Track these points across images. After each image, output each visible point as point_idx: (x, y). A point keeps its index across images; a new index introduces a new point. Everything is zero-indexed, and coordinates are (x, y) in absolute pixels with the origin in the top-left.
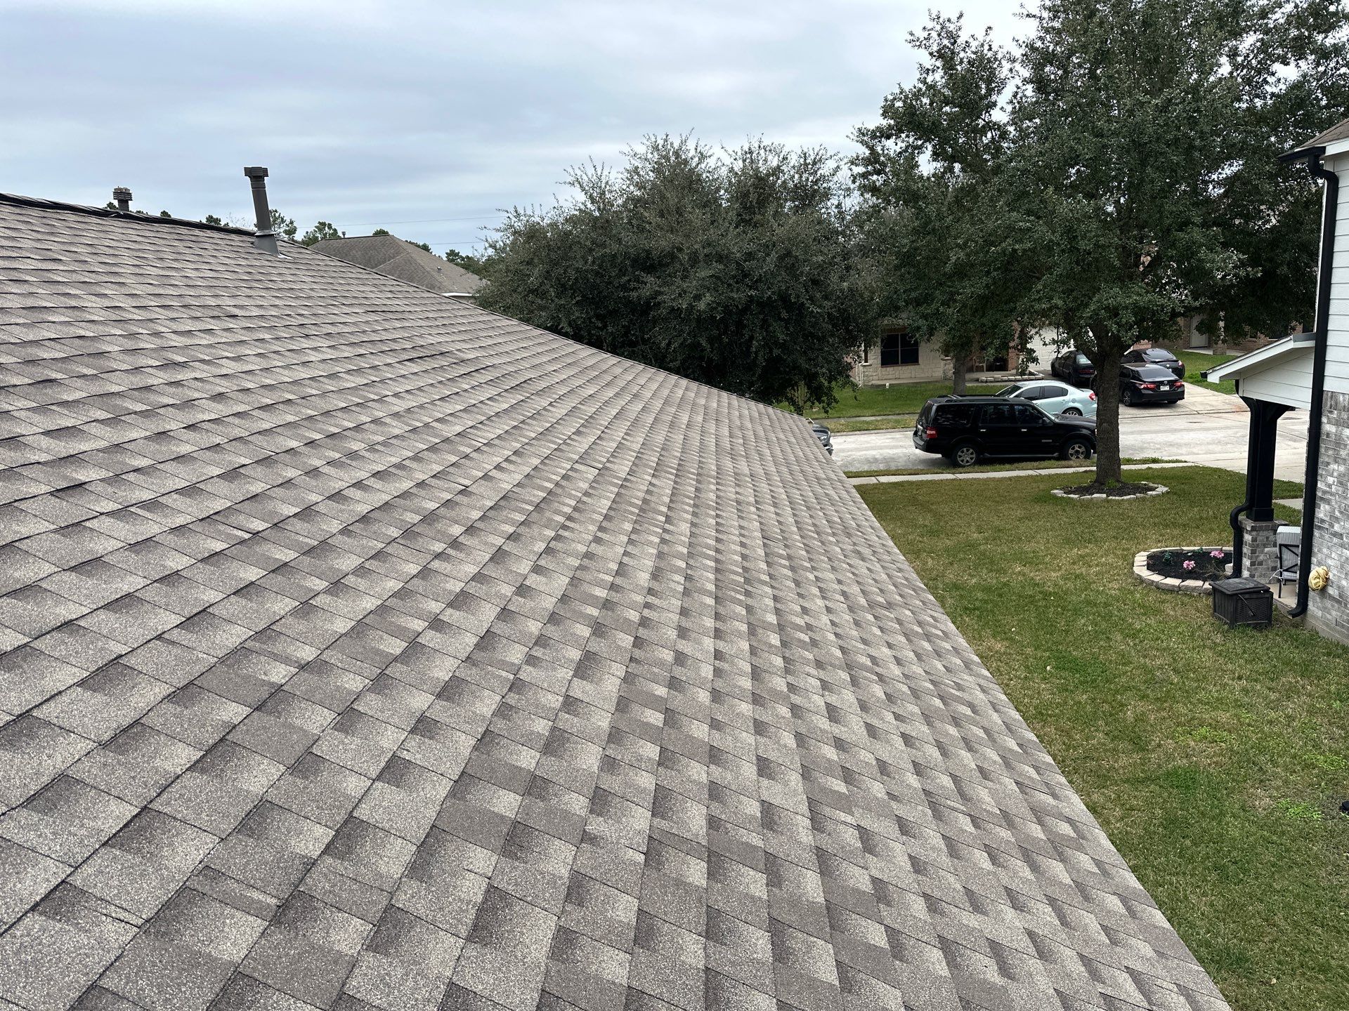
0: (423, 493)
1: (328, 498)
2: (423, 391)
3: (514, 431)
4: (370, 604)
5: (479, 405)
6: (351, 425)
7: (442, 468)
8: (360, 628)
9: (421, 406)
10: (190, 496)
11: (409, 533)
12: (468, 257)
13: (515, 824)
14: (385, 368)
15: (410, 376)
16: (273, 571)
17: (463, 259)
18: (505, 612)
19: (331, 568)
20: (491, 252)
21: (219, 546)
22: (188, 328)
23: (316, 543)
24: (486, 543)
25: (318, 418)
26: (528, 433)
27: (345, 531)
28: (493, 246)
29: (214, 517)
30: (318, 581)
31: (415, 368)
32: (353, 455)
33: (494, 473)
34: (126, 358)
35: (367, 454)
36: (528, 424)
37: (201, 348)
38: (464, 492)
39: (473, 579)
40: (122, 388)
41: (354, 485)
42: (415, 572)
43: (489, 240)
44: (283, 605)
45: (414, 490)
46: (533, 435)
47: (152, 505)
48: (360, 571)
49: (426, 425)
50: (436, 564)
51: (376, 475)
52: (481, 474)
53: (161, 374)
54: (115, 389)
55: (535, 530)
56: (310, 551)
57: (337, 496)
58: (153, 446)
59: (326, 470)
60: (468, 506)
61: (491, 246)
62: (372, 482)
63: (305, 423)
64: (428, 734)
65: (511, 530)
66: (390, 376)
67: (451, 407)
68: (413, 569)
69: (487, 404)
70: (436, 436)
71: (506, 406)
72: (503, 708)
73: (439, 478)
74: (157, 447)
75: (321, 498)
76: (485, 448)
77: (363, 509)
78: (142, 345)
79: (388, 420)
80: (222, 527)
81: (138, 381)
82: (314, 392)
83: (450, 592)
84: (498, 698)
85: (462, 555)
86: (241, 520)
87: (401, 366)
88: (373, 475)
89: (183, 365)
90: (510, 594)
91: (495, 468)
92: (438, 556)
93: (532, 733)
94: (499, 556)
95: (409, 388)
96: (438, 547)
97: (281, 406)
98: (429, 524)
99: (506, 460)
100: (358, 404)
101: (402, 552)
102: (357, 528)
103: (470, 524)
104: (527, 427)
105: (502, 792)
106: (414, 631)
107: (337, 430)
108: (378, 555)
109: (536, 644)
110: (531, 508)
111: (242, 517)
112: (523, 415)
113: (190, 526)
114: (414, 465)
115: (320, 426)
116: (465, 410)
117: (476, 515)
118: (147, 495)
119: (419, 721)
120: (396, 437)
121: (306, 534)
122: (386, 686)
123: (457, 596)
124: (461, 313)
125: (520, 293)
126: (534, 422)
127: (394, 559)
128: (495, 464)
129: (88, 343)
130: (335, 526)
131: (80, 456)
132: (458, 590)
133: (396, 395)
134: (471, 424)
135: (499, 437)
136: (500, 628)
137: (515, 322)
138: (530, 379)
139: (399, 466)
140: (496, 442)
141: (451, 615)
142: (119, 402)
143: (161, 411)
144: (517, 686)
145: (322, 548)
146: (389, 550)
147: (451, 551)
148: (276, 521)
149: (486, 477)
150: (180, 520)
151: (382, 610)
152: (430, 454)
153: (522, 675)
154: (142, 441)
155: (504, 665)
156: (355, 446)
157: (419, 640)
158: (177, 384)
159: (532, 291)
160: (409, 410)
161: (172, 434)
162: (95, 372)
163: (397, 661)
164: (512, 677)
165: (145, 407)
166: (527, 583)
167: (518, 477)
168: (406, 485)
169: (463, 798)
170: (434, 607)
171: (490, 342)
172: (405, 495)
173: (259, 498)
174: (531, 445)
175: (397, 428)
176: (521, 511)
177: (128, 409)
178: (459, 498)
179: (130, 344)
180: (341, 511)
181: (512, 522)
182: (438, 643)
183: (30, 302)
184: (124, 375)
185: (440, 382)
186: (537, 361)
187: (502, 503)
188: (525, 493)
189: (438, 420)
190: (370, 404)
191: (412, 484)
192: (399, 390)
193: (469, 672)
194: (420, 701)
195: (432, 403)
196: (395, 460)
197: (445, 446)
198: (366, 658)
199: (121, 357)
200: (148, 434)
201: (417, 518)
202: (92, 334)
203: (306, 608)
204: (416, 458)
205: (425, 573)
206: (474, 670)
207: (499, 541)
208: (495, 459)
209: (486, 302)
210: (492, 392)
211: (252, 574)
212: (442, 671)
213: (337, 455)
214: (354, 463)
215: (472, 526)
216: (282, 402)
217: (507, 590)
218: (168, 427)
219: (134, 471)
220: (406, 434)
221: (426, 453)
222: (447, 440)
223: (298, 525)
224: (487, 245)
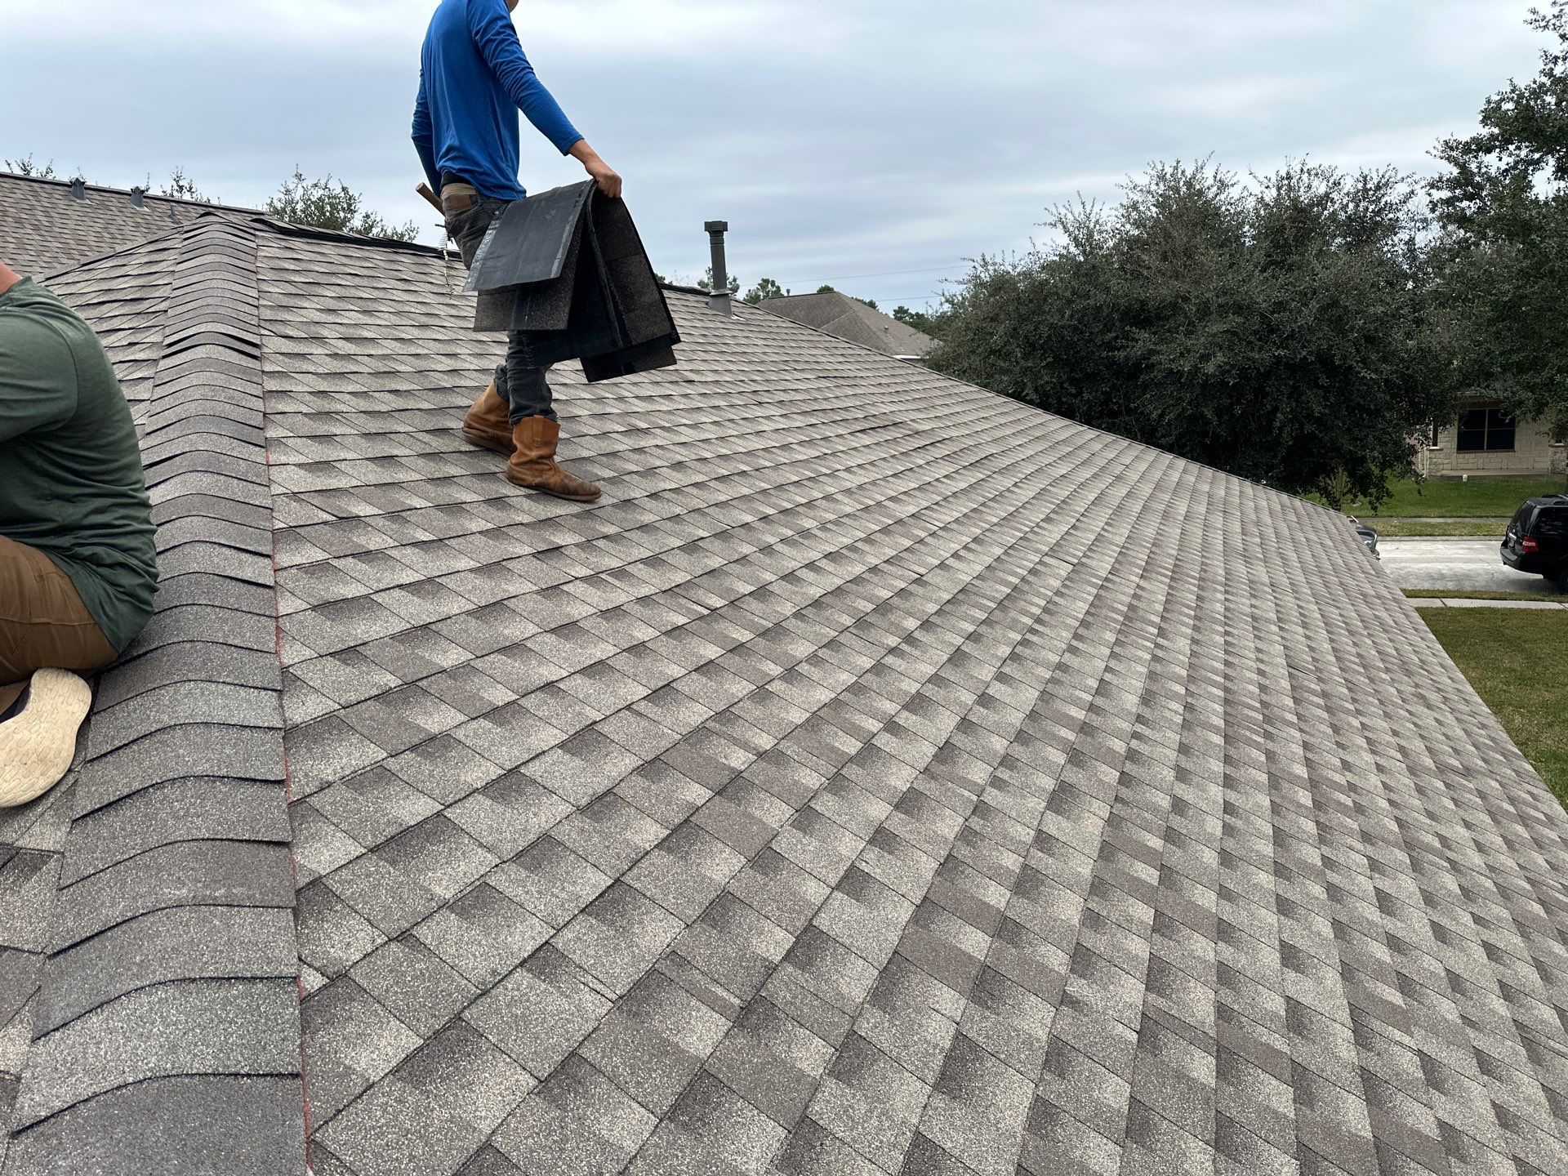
4: (799, 716)
5: (935, 483)
12: (917, 314)
15: (862, 449)
17: (912, 316)
20: (947, 307)
28: (951, 302)
31: (867, 439)
43: (947, 294)
46: (995, 520)
61: (947, 301)
65: (972, 627)
66: (842, 448)
79: (839, 497)
88: (806, 566)
95: (861, 462)
116: (919, 489)
125: (980, 355)
133: (848, 469)
134: (925, 504)
138: (992, 455)
159: (992, 352)
171: (947, 411)
209: (937, 364)
224: (943, 300)
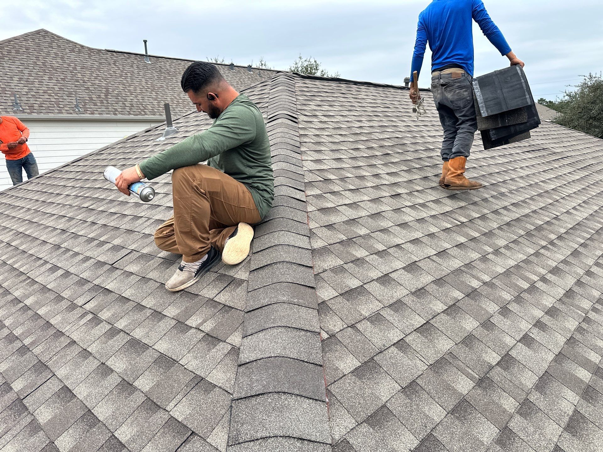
0: (535, 216)
1: (492, 212)
2: (534, 167)
3: (583, 191)
4: (512, 263)
5: (564, 176)
6: (501, 180)
7: (544, 205)
8: (508, 273)
9: (534, 174)
10: (437, 204)
11: (529, 234)
12: (550, 102)
13: (589, 386)
14: (516, 155)
15: (528, 159)
16: (470, 240)
17: (547, 102)
18: (579, 282)
19: (494, 243)
20: (567, 98)
21: (449, 226)
22: (434, 135)
23: (487, 231)
24: (568, 246)
25: (487, 176)
26: (591, 193)
27: (500, 228)
28: (569, 95)
29: (446, 213)
30: (489, 248)
31: (530, 155)
32: (503, 194)
33: (572, 211)
34: (413, 146)
35: (509, 195)
36: (591, 188)
37: (439, 143)
38: (557, 218)
39: (562, 262)
40: (412, 158)
41: (503, 208)
42: (532, 253)
43: (567, 92)
44: (475, 255)
45: (531, 214)
46: (594, 194)
47: (423, 205)
48: (507, 247)
49: (536, 183)
50: (542, 251)
51: (513, 204)
52: (565, 211)
53: (425, 153)
54: (409, 158)
55: (596, 244)
56: (485, 234)
57: (496, 212)
58: (423, 182)
59: (491, 199)
60: (559, 226)
61: (567, 95)
62: (511, 207)
63: (481, 178)
64: (542, 329)
65: (582, 241)
66: (518, 159)
67: (548, 176)
68: (532, 251)
69: (568, 176)
70: (541, 189)
71: (578, 177)
72: (579, 329)
73: (543, 210)
74: (424, 182)
75: (489, 212)
76: (567, 198)
77: (508, 219)
78: (418, 141)
79: (518, 179)
80: (449, 218)
81: (417, 155)
82: (485, 164)
83: (550, 266)
84: (577, 323)
85: (556, 249)
86: (457, 216)
87: (523, 154)
88: (512, 205)
89: (433, 150)
90: (582, 274)
91: (573, 208)
92: (543, 247)
93: (597, 346)
94: (575, 253)
95: (528, 165)
96: (544, 243)
97: (471, 170)
98: (538, 231)
99: (579, 205)
100: (504, 171)
101: (526, 242)
102: (505, 227)
103: (560, 234)
104: (590, 189)
105: (580, 368)
106: (533, 280)
107: (495, 182)
108: (514, 242)
109: (597, 302)
110: (594, 232)
111: (457, 215)
112: (588, 183)
113: (437, 216)
114: (531, 202)
115: (488, 179)
116: (556, 178)
117: (563, 231)
118: (421, 201)
119: (537, 322)
120: (522, 188)
121: (484, 227)
122: (521, 302)
123: (554, 269)
124: (553, 129)
125: (584, 119)
126: (595, 187)
127: (522, 245)
128: (573, 206)
129: (400, 140)
130: (495, 225)
131: (398, 183)
132: (554, 266)
133: (521, 168)
134: (559, 185)
135: (575, 193)
136: (576, 289)
137: (583, 134)
138: (592, 164)
139: (524, 202)
140: (573, 195)
141: (551, 277)
142: (411, 163)
143: (425, 168)
144: (586, 320)
145: (490, 234)
146: (520, 240)
147: (549, 246)
148: (470, 219)
149: (568, 212)
150: (433, 213)
151: (517, 267)
152: (539, 198)
153: (589, 315)
154: (419, 180)
155: (579, 308)
156: (503, 190)
157: (535, 284)
158: (431, 157)
159: (591, 118)
160: (528, 176)
161: (429, 178)
162: (402, 151)
163: (525, 292)
164: (584, 315)
165: (419, 166)
166: (592, 270)
167: (586, 215)
168: (527, 211)
169: (560, 364)
170: (543, 272)
171: (569, 144)
172: (527, 216)
173: (463, 208)
174: (593, 199)
175: (522, 184)
176: (588, 233)
177: (414, 166)
178: (554, 221)
179: (414, 141)
180: (498, 219)
181: (583, 238)
182: (544, 288)
183: (381, 124)
184: (412, 153)
185: (543, 163)
186: (595, 155)
187: (577, 227)
188: (591, 224)
189: (542, 181)
190: (509, 171)
191: (530, 211)
192: (523, 166)
193: (561, 306)
194: (538, 313)
195: (539, 173)
196: (522, 199)
197: (546, 194)
198: (512, 287)
199: (411, 146)
200: (421, 177)
201: (533, 228)
202: (401, 137)
203: (484, 259)
204: (531, 199)
205: (537, 254)
206: (563, 306)
207: (576, 246)
208: (573, 204)
209: (562, 123)
210: (570, 169)
211: (462, 240)
212: (548, 302)
213: (496, 194)
214: (503, 198)
215: (560, 236)
216: (472, 168)
217: (581, 272)
218: (428, 175)
219: (417, 191)
220: (526, 187)
221: (536, 197)
222: (547, 192)
223: (480, 222)
224: (565, 94)
